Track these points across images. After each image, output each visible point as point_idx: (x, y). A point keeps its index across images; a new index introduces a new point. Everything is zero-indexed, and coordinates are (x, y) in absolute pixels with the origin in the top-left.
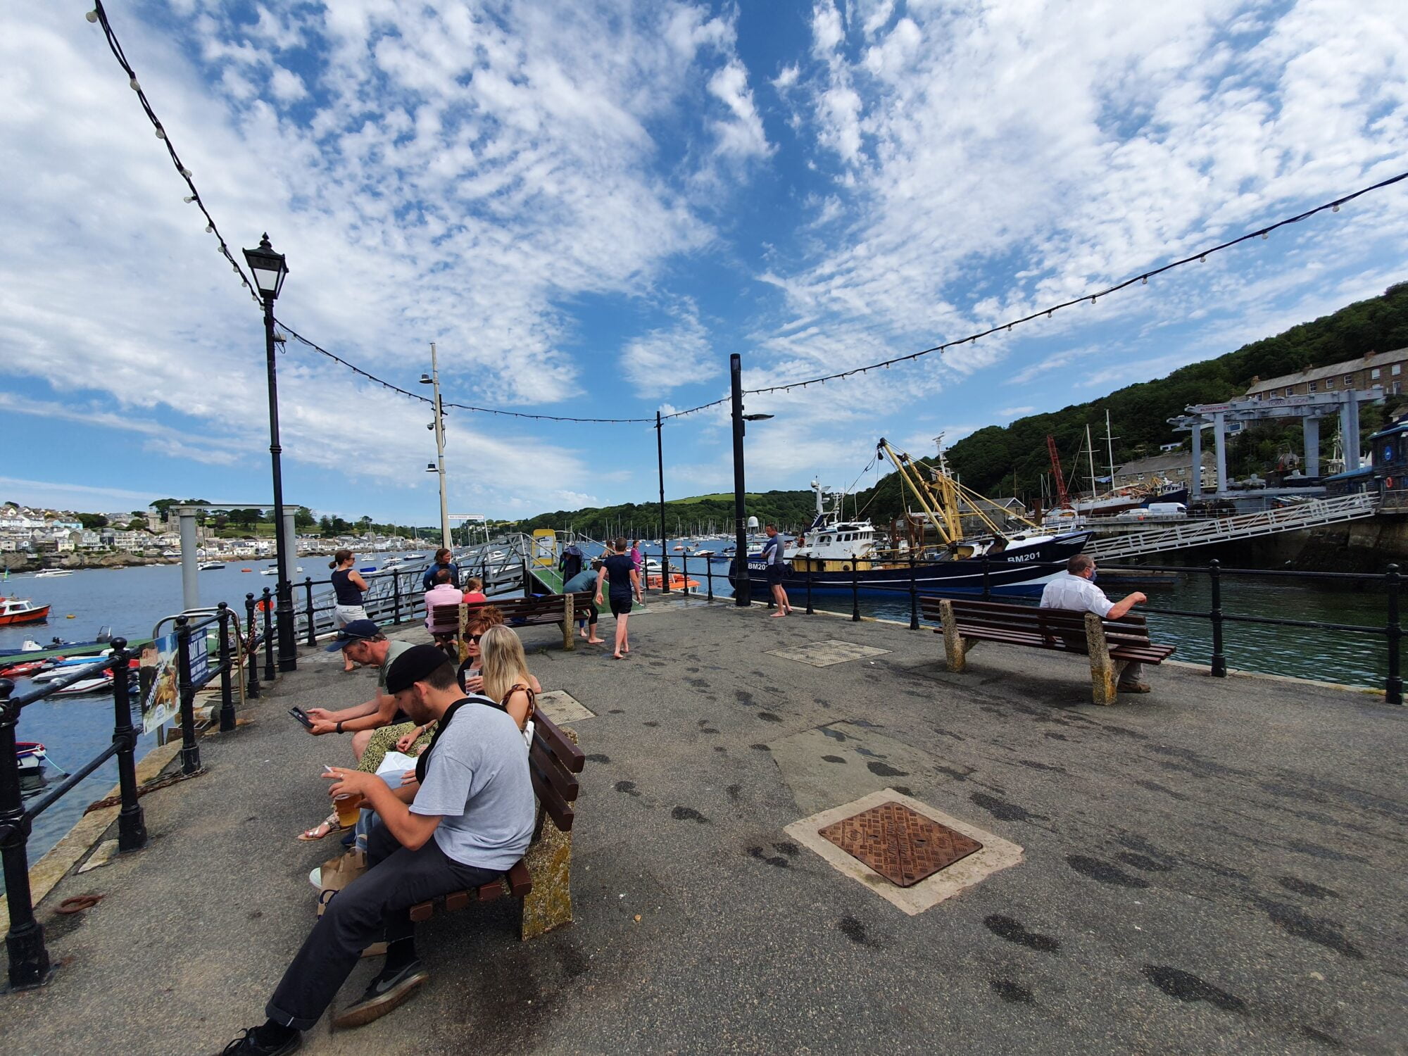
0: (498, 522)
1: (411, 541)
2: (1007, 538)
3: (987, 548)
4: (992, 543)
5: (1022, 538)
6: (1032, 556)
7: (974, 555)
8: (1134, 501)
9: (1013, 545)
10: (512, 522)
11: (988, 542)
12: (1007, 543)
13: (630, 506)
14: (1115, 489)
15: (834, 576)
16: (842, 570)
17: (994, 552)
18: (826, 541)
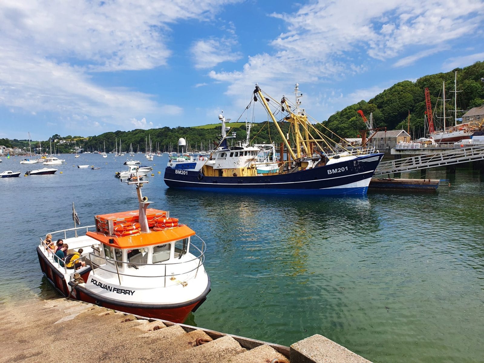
0: (75, 137)
1: (11, 149)
2: (328, 157)
3: (316, 163)
4: (320, 160)
5: (338, 157)
6: (343, 169)
7: (308, 168)
8: (466, 134)
9: (332, 161)
10: (85, 137)
11: (317, 160)
12: (328, 160)
13: (167, 129)
14: (456, 125)
15: (228, 179)
16: (232, 176)
17: (320, 166)
18: (224, 156)
